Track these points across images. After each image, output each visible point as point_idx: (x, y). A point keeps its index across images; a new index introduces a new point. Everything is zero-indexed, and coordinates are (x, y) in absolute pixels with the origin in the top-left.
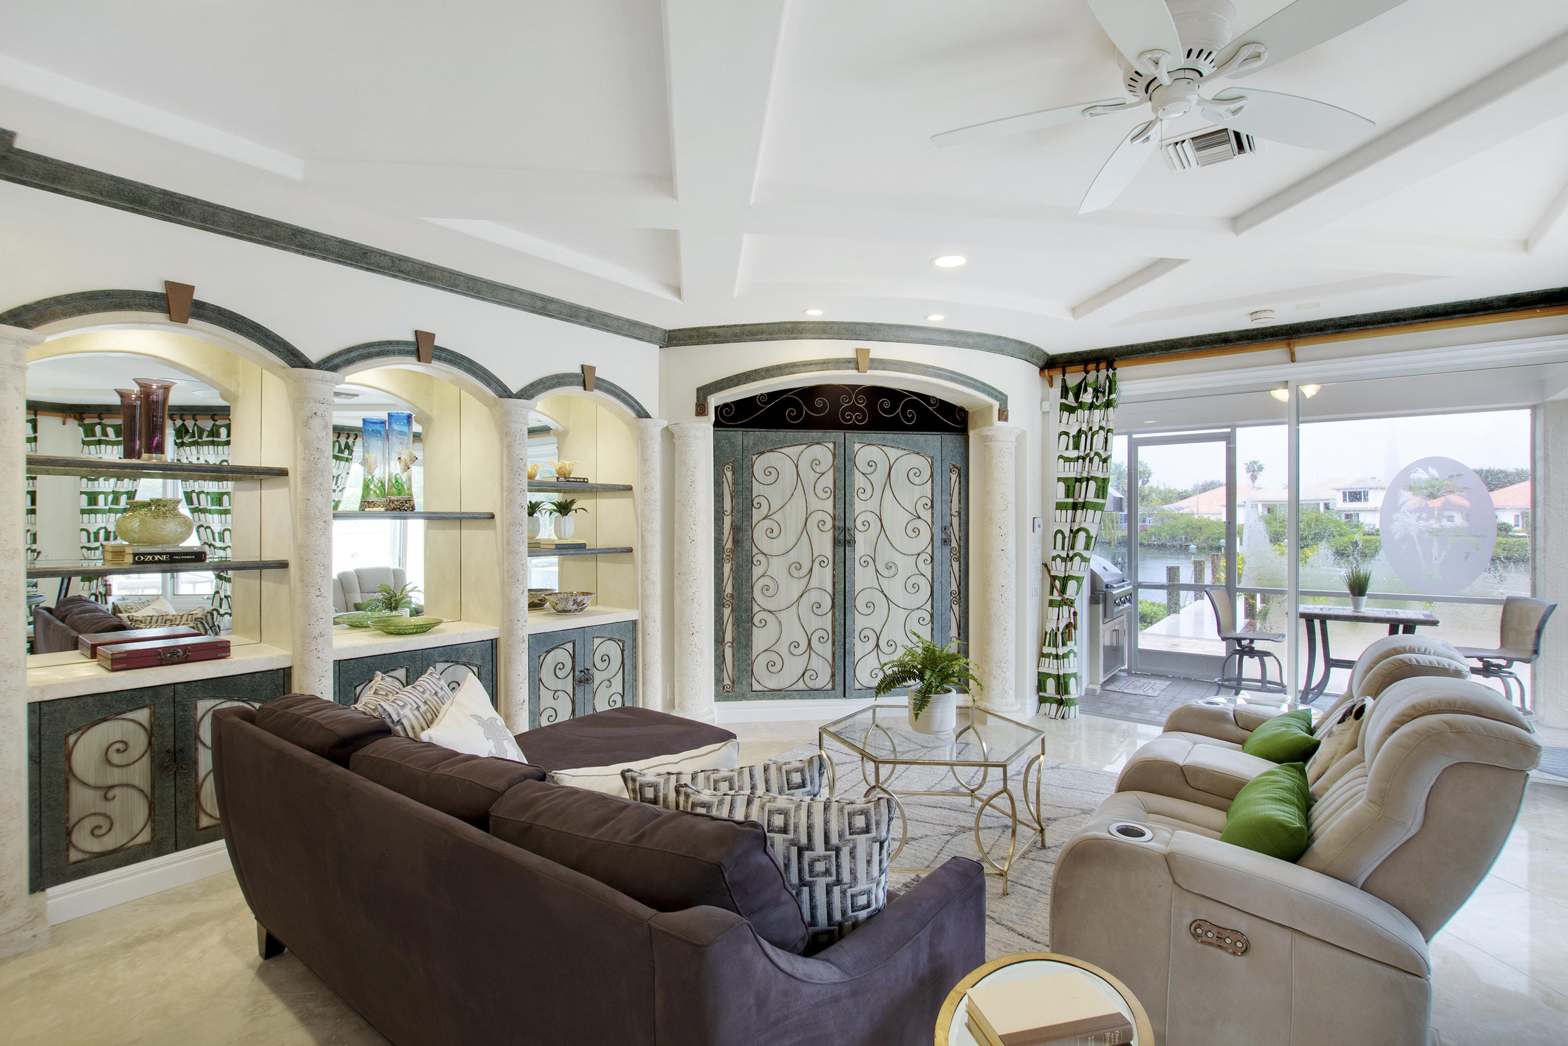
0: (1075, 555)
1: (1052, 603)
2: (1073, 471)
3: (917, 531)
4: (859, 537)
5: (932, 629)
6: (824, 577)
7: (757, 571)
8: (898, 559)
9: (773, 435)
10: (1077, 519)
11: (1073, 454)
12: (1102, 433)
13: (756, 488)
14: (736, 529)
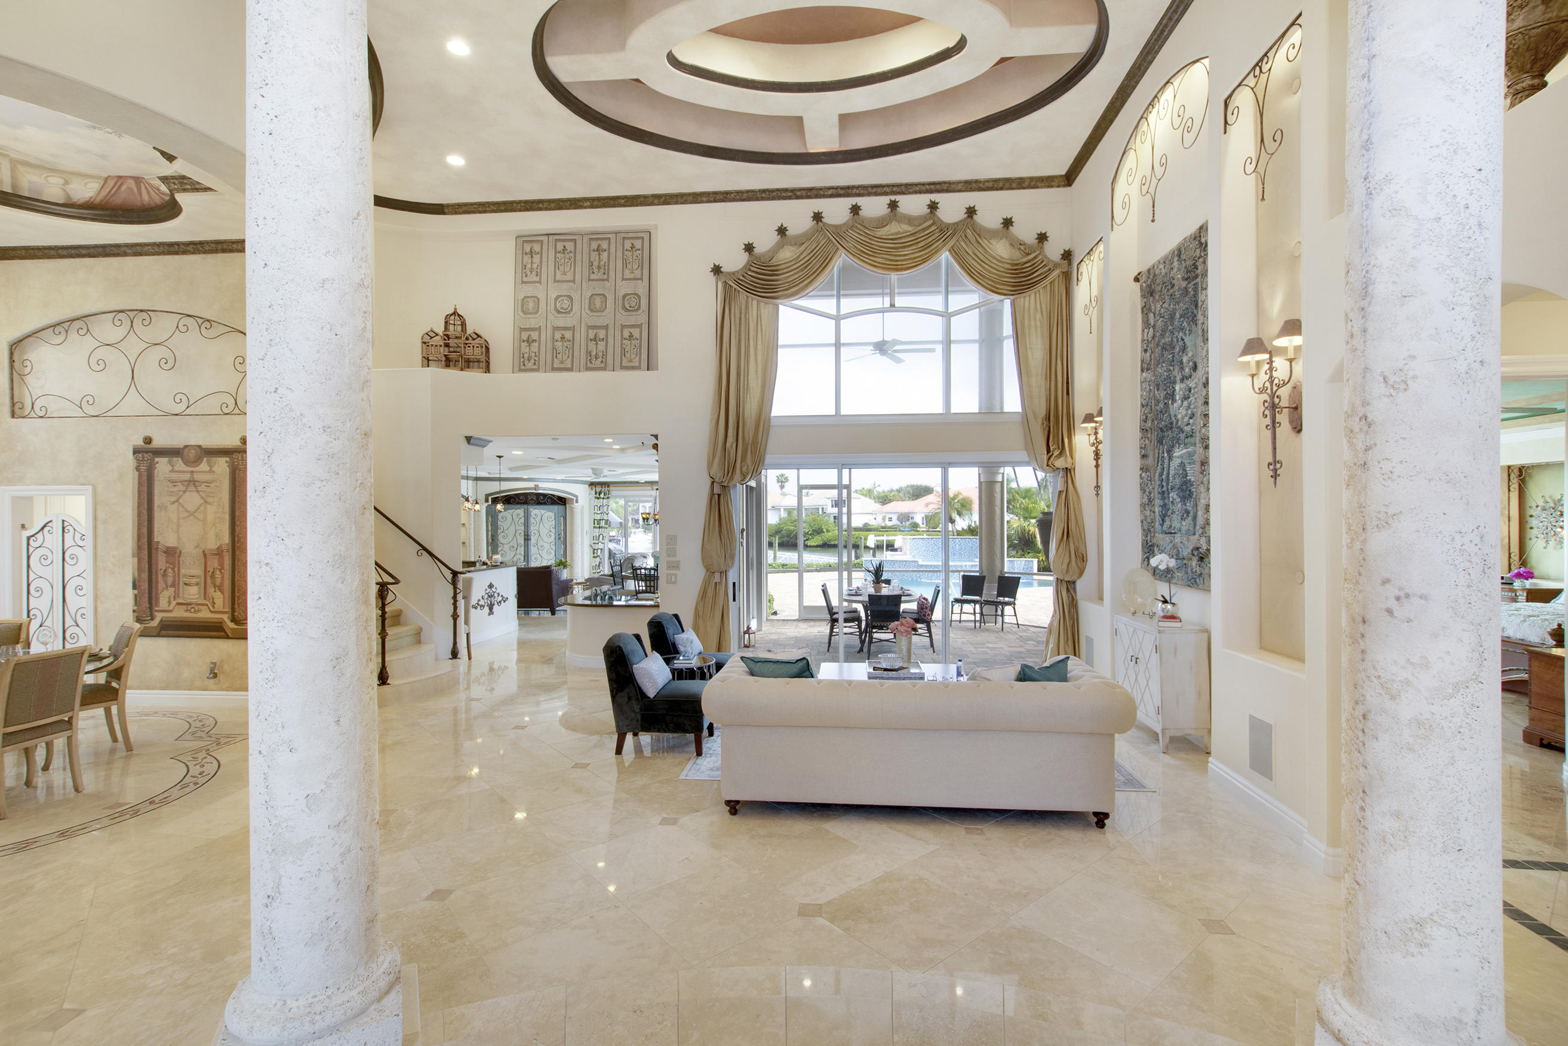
1: (594, 557)
2: (598, 517)
3: (550, 536)
4: (532, 538)
6: (521, 550)
7: (499, 549)
8: (545, 544)
9: (505, 507)
11: (599, 512)
12: (606, 506)
13: (499, 523)
14: (492, 536)
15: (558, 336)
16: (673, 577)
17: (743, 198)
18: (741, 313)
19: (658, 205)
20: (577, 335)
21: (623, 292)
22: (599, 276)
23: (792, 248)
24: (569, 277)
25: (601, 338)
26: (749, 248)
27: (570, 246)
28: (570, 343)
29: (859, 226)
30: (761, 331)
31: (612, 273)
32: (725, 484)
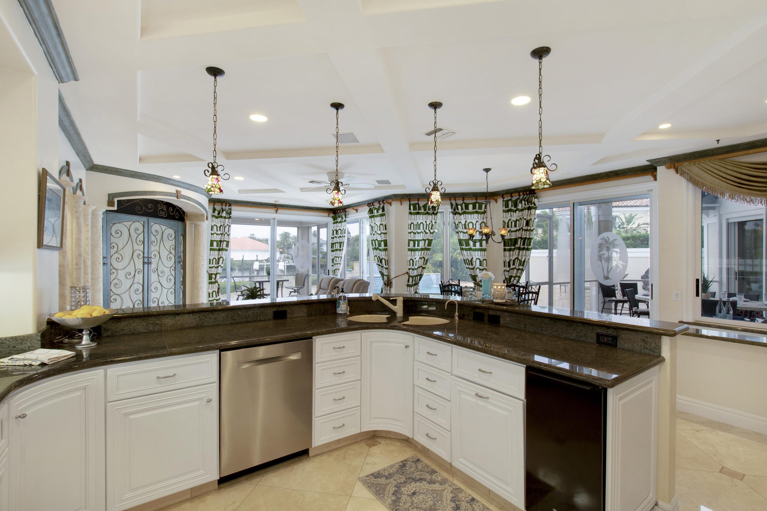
0: (219, 266)
1: (211, 283)
3: (170, 258)
4: (153, 261)
5: (175, 296)
6: (139, 278)
7: (112, 277)
10: (220, 254)
12: (228, 226)
13: (112, 239)
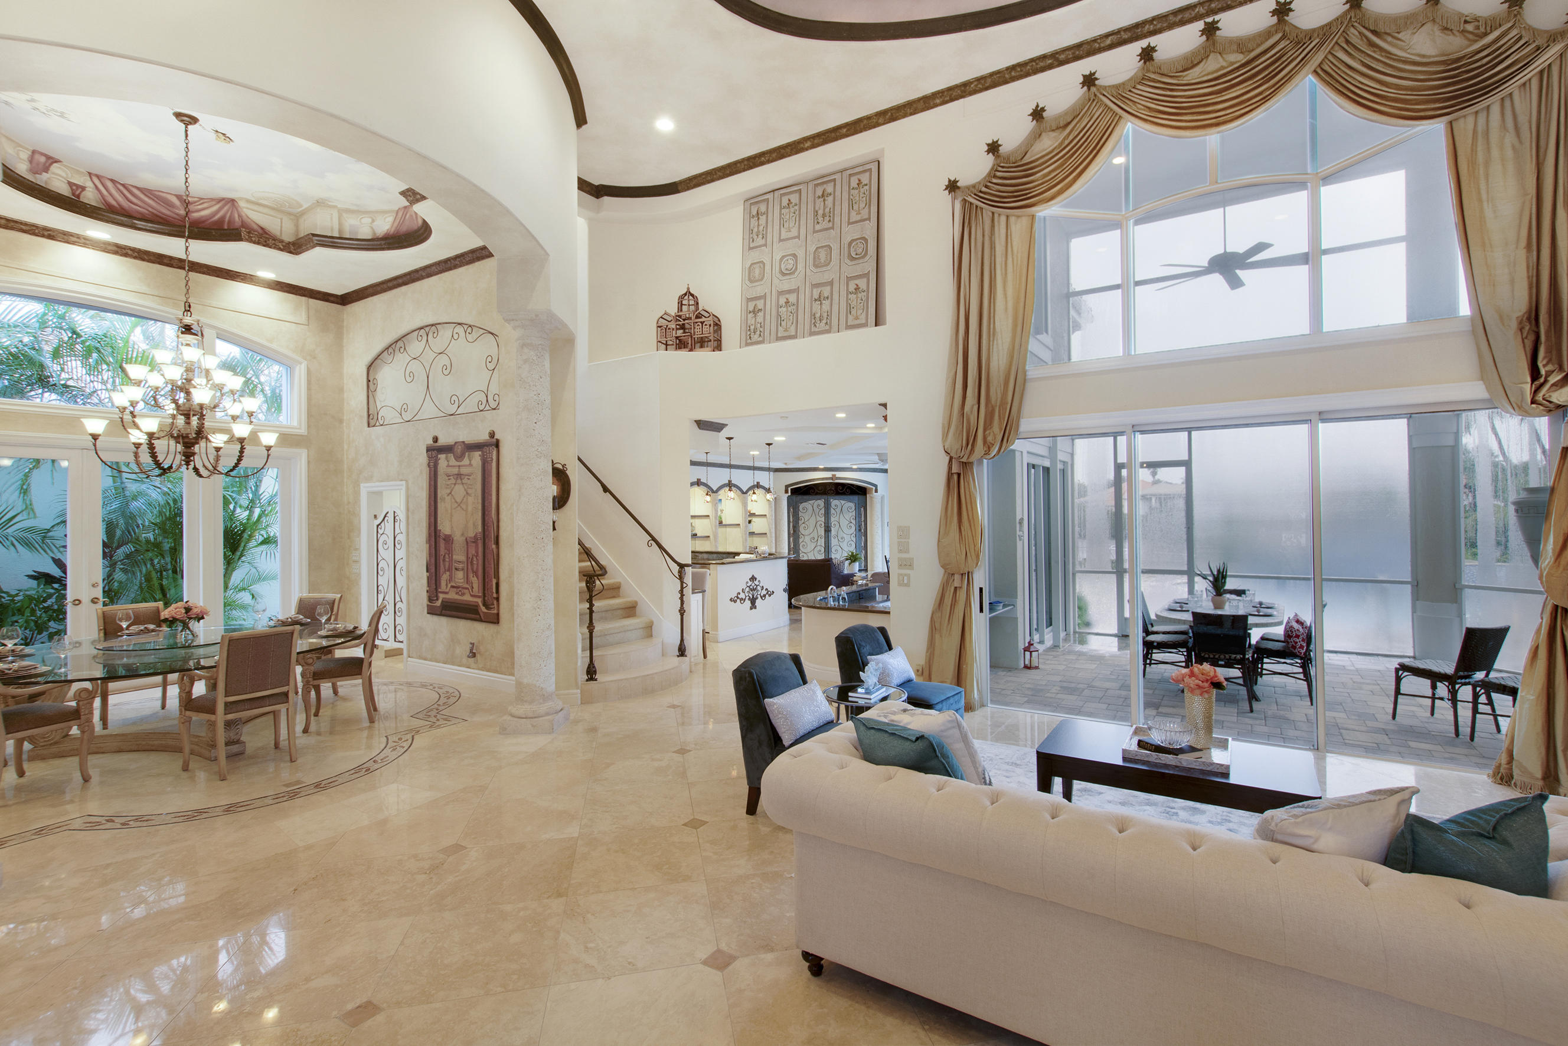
3: (851, 527)
4: (832, 529)
7: (801, 540)
8: (845, 536)
9: (805, 497)
13: (800, 514)
15: (782, 301)
16: (905, 578)
17: (987, 85)
18: (983, 236)
19: (884, 124)
20: (802, 297)
21: (849, 239)
22: (825, 224)
23: (1053, 134)
24: (794, 232)
25: (826, 296)
26: (993, 148)
27: (794, 198)
28: (794, 307)
29: (1153, 76)
30: (1013, 255)
31: (837, 219)
32: (964, 460)
